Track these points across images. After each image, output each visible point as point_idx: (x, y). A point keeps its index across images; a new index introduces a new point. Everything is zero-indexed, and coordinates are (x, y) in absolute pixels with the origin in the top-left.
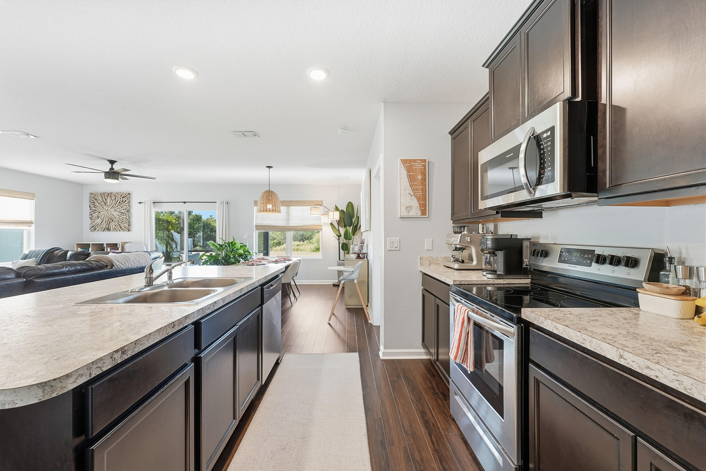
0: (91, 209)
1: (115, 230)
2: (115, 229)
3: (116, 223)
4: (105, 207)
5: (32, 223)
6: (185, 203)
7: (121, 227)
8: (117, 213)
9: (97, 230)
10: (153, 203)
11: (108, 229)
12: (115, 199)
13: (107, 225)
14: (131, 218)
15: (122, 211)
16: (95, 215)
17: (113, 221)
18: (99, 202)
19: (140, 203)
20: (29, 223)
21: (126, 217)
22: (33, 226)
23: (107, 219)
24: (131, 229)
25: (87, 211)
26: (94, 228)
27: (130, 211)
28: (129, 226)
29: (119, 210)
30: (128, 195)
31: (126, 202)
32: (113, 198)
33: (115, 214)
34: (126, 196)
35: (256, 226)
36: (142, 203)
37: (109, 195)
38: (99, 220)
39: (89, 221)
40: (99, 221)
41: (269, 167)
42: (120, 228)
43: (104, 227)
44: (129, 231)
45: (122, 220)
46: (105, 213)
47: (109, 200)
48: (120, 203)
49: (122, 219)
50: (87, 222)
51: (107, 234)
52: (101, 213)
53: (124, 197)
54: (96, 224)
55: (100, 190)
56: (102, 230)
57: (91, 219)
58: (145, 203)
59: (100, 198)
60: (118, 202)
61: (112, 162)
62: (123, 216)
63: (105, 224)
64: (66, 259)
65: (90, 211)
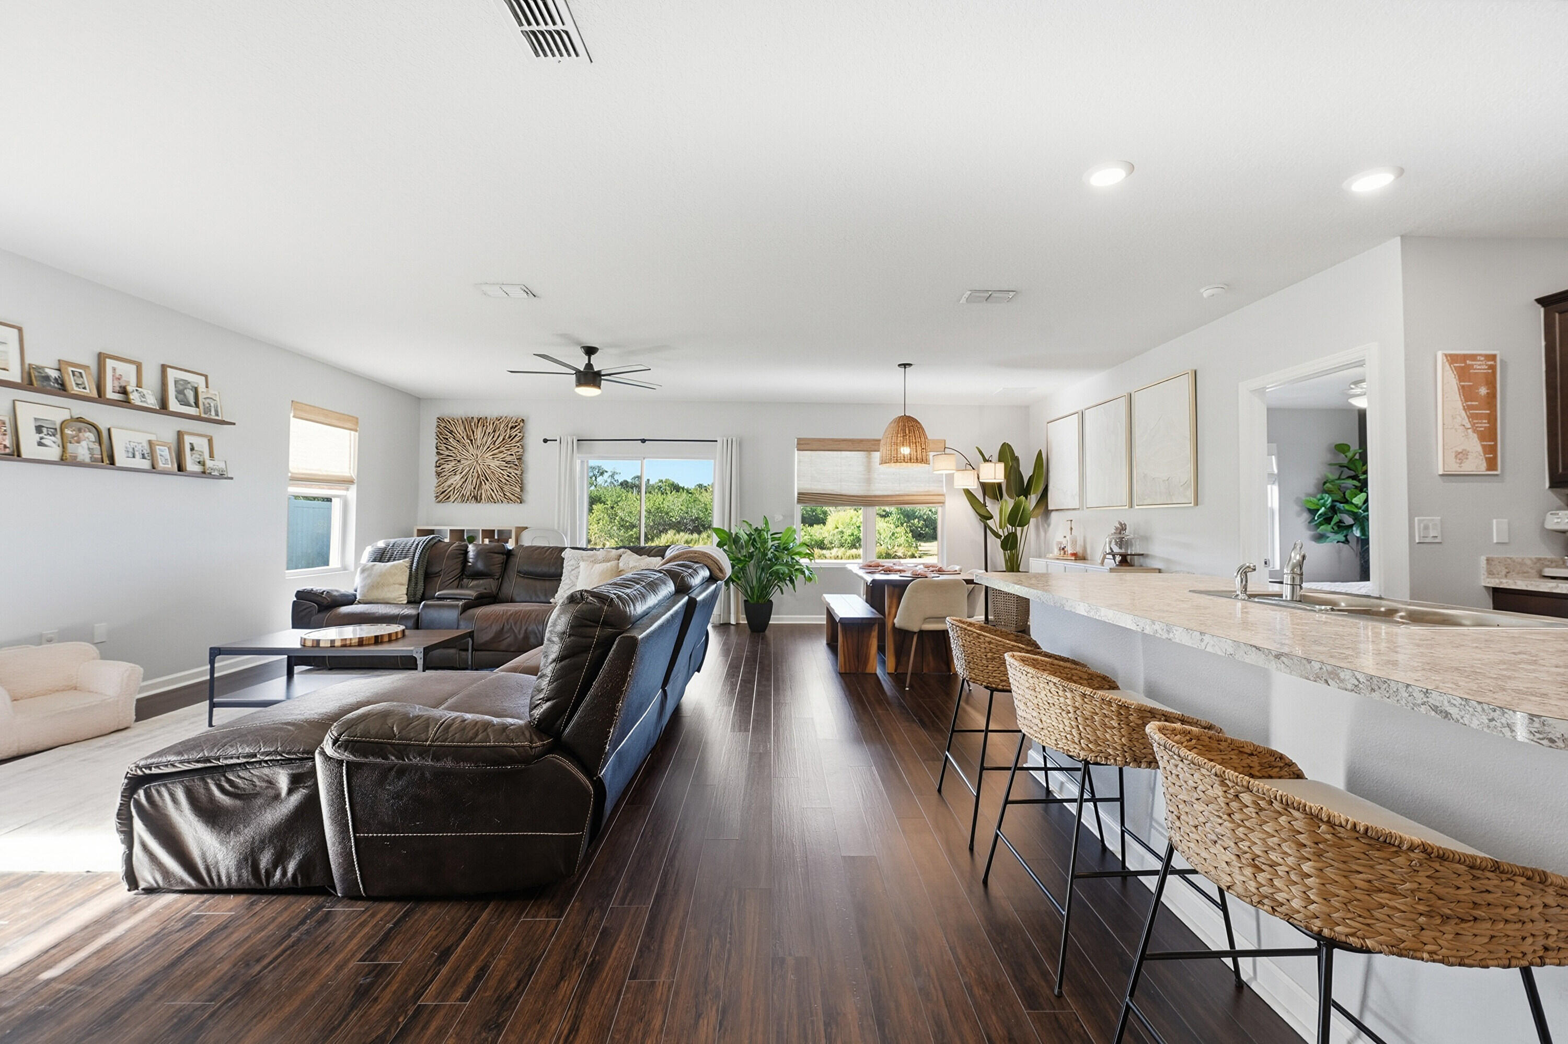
0: (438, 453)
1: (491, 499)
2: (492, 498)
3: (495, 486)
4: (471, 449)
5: (351, 482)
6: (643, 441)
7: (504, 494)
8: (497, 463)
9: (452, 499)
10: (578, 440)
11: (477, 499)
12: (494, 431)
13: (474, 488)
14: (524, 475)
15: (509, 459)
16: (448, 467)
17: (488, 480)
18: (459, 437)
19: (545, 441)
20: (347, 482)
21: (516, 472)
22: (353, 488)
23: (475, 474)
24: (525, 499)
25: (429, 457)
26: (443, 496)
27: (524, 459)
28: (521, 491)
29: (501, 455)
30: (522, 424)
31: (517, 439)
32: (490, 429)
33: (494, 464)
34: (516, 426)
35: (799, 494)
36: (548, 442)
37: (481, 421)
38: (458, 477)
39: (434, 481)
40: (456, 480)
41: (905, 365)
42: (502, 495)
43: (468, 493)
44: (521, 503)
45: (507, 478)
46: (469, 462)
47: (479, 433)
48: (504, 439)
49: (508, 476)
50: (429, 482)
51: (472, 509)
52: (462, 462)
53: (512, 428)
54: (450, 486)
55: (459, 411)
56: (464, 499)
57: (438, 474)
58: (558, 440)
59: (460, 429)
60: (501, 438)
61: (590, 351)
62: (511, 470)
63: (469, 487)
64: (465, 560)
65: (437, 458)
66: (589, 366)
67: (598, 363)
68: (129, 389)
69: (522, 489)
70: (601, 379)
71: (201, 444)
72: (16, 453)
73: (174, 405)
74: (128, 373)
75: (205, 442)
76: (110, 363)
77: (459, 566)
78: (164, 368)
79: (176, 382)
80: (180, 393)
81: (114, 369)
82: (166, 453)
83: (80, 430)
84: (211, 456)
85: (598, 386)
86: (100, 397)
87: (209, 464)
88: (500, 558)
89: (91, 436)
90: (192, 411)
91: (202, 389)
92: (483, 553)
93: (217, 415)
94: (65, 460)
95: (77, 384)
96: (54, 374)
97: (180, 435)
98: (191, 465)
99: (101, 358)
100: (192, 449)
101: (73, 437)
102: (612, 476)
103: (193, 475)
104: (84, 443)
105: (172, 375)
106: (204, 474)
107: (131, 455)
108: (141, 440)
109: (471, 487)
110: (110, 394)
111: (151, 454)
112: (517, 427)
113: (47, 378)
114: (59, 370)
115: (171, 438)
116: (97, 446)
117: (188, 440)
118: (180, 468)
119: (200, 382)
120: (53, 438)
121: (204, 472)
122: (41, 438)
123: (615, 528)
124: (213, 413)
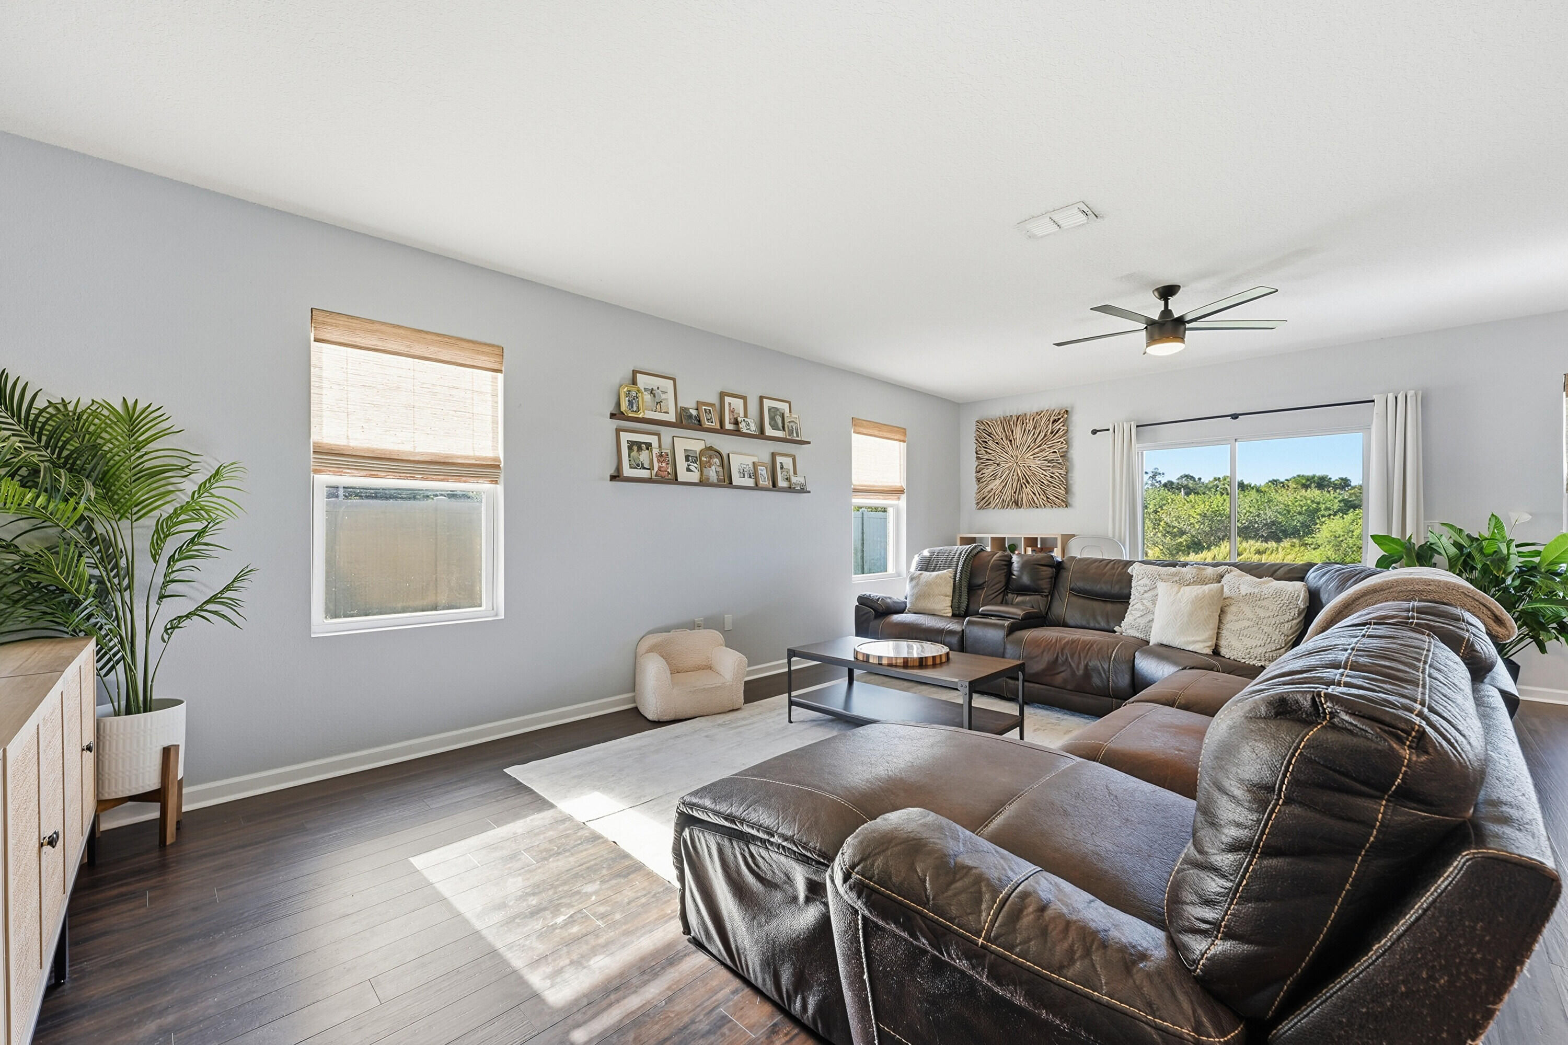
0: (978, 458)
1: (1032, 504)
2: (1034, 502)
3: (1037, 489)
4: (1009, 450)
5: (902, 491)
6: (1235, 416)
7: (1047, 498)
8: (1039, 463)
9: (992, 505)
10: (1137, 426)
11: (1017, 504)
12: (1035, 428)
13: (1015, 493)
14: (1070, 475)
15: (1050, 457)
16: (988, 471)
17: (1028, 483)
18: (998, 438)
19: (1094, 432)
20: (899, 492)
21: (1060, 471)
22: (904, 497)
23: (1015, 477)
24: (1070, 501)
25: (970, 463)
26: (984, 502)
27: (1069, 455)
28: (1067, 493)
29: (1043, 454)
30: (1066, 416)
31: (1060, 433)
32: (1030, 426)
33: (1035, 464)
34: (1059, 419)
36: (1098, 433)
37: (1020, 419)
38: (998, 482)
39: (974, 487)
40: (996, 484)
42: (1045, 499)
43: (1009, 498)
44: (1066, 506)
45: (1050, 479)
46: (1010, 464)
47: (1018, 432)
48: (1045, 435)
49: (1051, 477)
50: (970, 488)
51: (1013, 514)
52: (1002, 465)
53: (1055, 421)
54: (989, 492)
55: (996, 411)
56: (1004, 505)
57: (979, 480)
58: (1111, 430)
59: (999, 430)
60: (1042, 434)
61: (1167, 292)
62: (1055, 470)
63: (1009, 492)
64: (1010, 573)
65: (977, 463)
66: (1167, 312)
67: (1178, 306)
68: (739, 419)
69: (1067, 490)
70: (1186, 329)
71: (788, 462)
72: (675, 480)
73: (769, 432)
74: (738, 404)
75: (790, 460)
76: (727, 400)
77: (1003, 579)
78: (761, 398)
79: (769, 410)
80: (772, 419)
81: (730, 404)
82: (764, 472)
83: (710, 457)
84: (795, 473)
85: (1181, 339)
86: (722, 430)
87: (794, 479)
88: (1048, 572)
89: (716, 461)
90: (780, 434)
91: (787, 414)
92: (1027, 565)
93: (798, 436)
94: (703, 482)
95: (708, 420)
96: (694, 412)
97: (774, 455)
98: (782, 483)
99: (722, 395)
100: (782, 468)
101: (707, 462)
102: (1154, 477)
103: (783, 490)
104: (713, 467)
105: (767, 403)
106: (790, 489)
107: (742, 475)
108: (748, 461)
109: (1011, 492)
110: (729, 426)
111: (754, 475)
112: (1062, 417)
113: (691, 416)
114: (697, 409)
115: (767, 458)
116: (720, 469)
117: (779, 459)
118: (774, 485)
119: (784, 407)
120: (695, 465)
121: (790, 488)
122: (689, 465)
123: (1159, 535)
124: (795, 435)
